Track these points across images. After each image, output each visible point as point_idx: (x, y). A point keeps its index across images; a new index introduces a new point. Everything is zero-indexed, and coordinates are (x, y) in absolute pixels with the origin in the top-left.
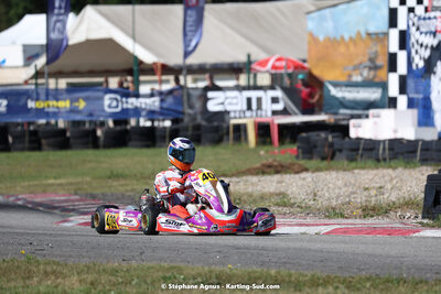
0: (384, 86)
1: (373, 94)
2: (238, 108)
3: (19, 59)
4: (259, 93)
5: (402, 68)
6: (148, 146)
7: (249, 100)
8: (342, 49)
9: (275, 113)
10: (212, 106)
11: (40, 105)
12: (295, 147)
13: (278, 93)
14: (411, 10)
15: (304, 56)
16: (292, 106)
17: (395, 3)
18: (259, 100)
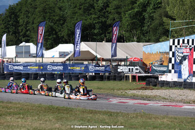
0: (168, 67)
1: (165, 69)
2: (126, 71)
3: (58, 56)
4: (133, 67)
5: (173, 62)
6: (101, 81)
7: (129, 69)
9: (136, 73)
10: (119, 70)
11: (72, 68)
12: (145, 82)
13: (138, 67)
14: (176, 46)
15: (142, 58)
16: (142, 71)
17: (171, 44)
18: (132, 69)
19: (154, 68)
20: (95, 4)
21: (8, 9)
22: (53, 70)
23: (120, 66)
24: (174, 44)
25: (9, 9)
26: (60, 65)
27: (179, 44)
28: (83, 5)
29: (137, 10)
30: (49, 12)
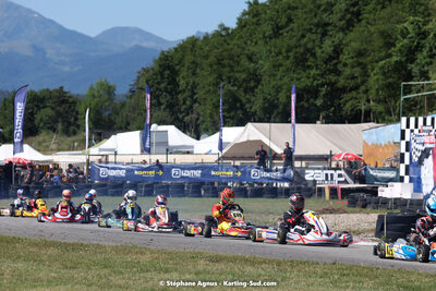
1: (392, 174)
2: (321, 179)
4: (333, 172)
5: (407, 161)
6: (273, 198)
7: (327, 175)
8: (381, 150)
9: (339, 182)
10: (307, 178)
11: (218, 173)
13: (342, 172)
15: (361, 153)
16: (349, 180)
17: (404, 127)
18: (332, 175)
19: (371, 172)
20: (317, 48)
21: (157, 58)
22: (182, 177)
23: (311, 169)
24: (408, 126)
25: (160, 59)
26: (196, 169)
27: (416, 126)
28: (294, 50)
29: (395, 59)
30: (229, 65)
